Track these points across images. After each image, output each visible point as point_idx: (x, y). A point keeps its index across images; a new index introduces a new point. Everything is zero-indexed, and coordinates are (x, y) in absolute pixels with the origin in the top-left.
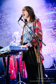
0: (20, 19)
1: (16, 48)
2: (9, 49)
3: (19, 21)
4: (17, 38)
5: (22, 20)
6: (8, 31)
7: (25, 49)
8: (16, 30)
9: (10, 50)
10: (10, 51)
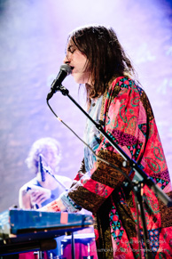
0: (57, 86)
1: (39, 220)
2: (9, 227)
3: (50, 96)
4: (50, 170)
5: (66, 92)
6: (11, 135)
7: (80, 222)
8: (47, 128)
9: (12, 232)
10: (11, 236)
